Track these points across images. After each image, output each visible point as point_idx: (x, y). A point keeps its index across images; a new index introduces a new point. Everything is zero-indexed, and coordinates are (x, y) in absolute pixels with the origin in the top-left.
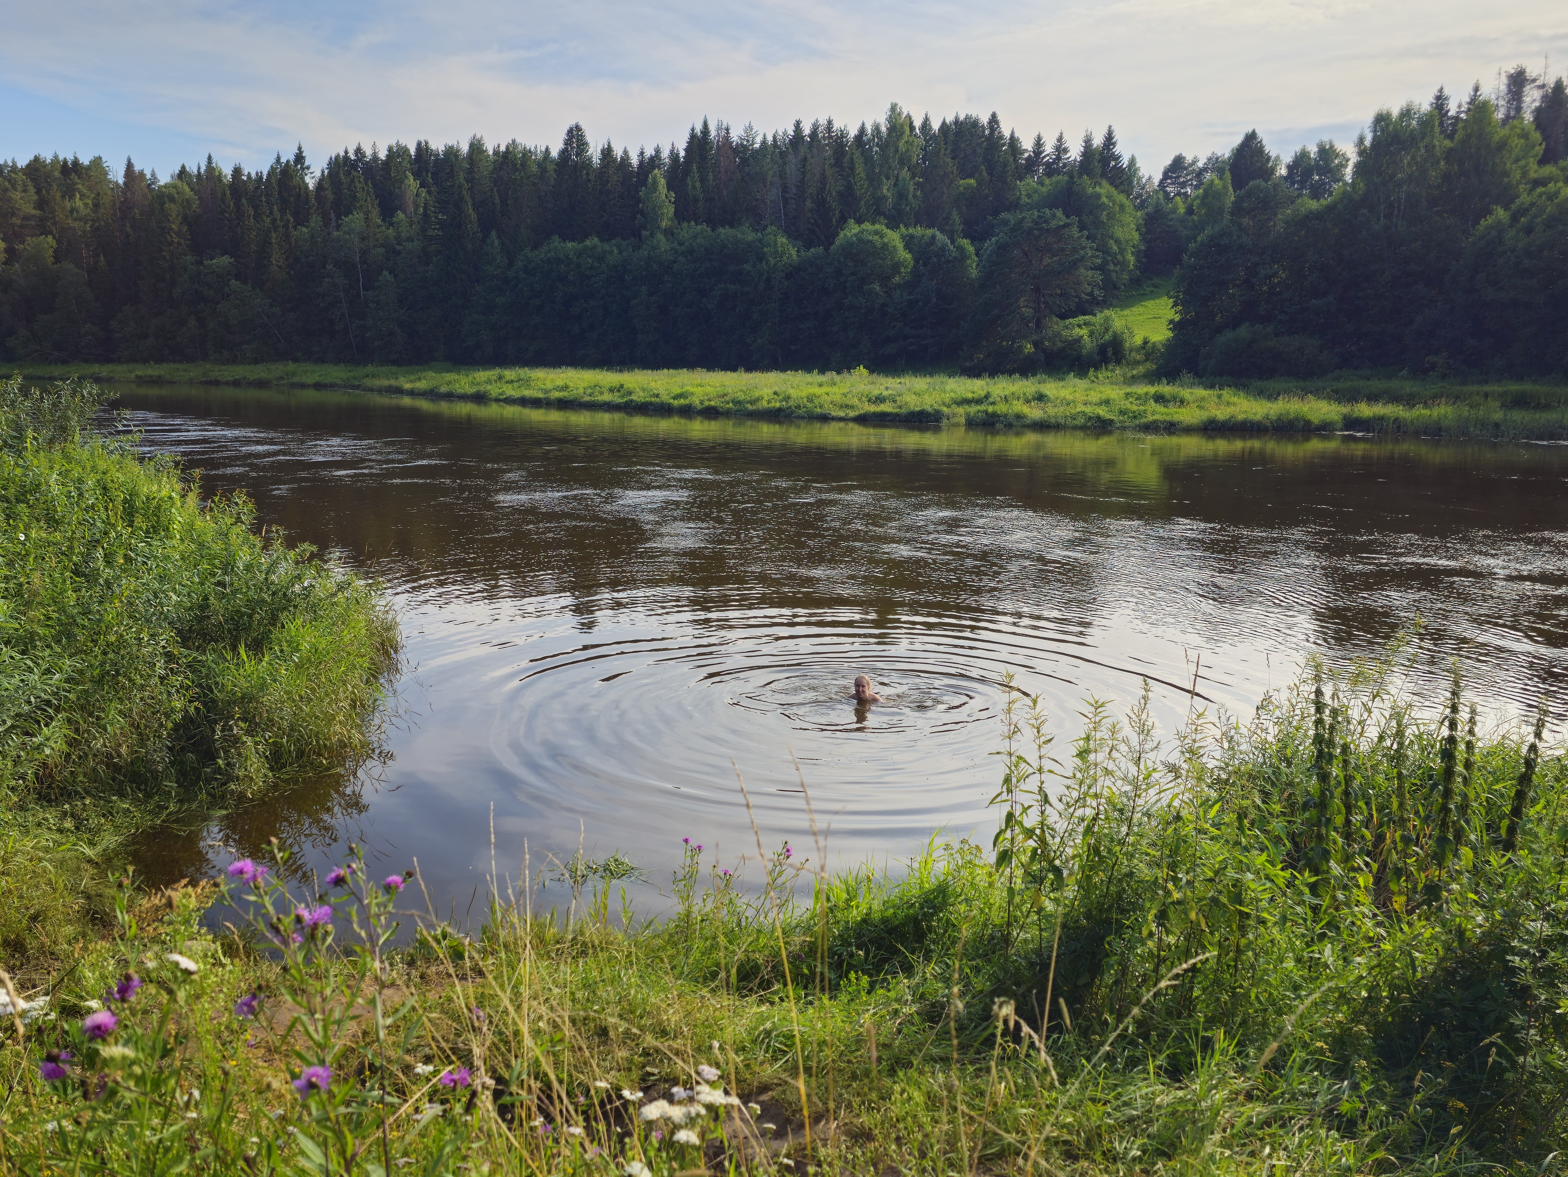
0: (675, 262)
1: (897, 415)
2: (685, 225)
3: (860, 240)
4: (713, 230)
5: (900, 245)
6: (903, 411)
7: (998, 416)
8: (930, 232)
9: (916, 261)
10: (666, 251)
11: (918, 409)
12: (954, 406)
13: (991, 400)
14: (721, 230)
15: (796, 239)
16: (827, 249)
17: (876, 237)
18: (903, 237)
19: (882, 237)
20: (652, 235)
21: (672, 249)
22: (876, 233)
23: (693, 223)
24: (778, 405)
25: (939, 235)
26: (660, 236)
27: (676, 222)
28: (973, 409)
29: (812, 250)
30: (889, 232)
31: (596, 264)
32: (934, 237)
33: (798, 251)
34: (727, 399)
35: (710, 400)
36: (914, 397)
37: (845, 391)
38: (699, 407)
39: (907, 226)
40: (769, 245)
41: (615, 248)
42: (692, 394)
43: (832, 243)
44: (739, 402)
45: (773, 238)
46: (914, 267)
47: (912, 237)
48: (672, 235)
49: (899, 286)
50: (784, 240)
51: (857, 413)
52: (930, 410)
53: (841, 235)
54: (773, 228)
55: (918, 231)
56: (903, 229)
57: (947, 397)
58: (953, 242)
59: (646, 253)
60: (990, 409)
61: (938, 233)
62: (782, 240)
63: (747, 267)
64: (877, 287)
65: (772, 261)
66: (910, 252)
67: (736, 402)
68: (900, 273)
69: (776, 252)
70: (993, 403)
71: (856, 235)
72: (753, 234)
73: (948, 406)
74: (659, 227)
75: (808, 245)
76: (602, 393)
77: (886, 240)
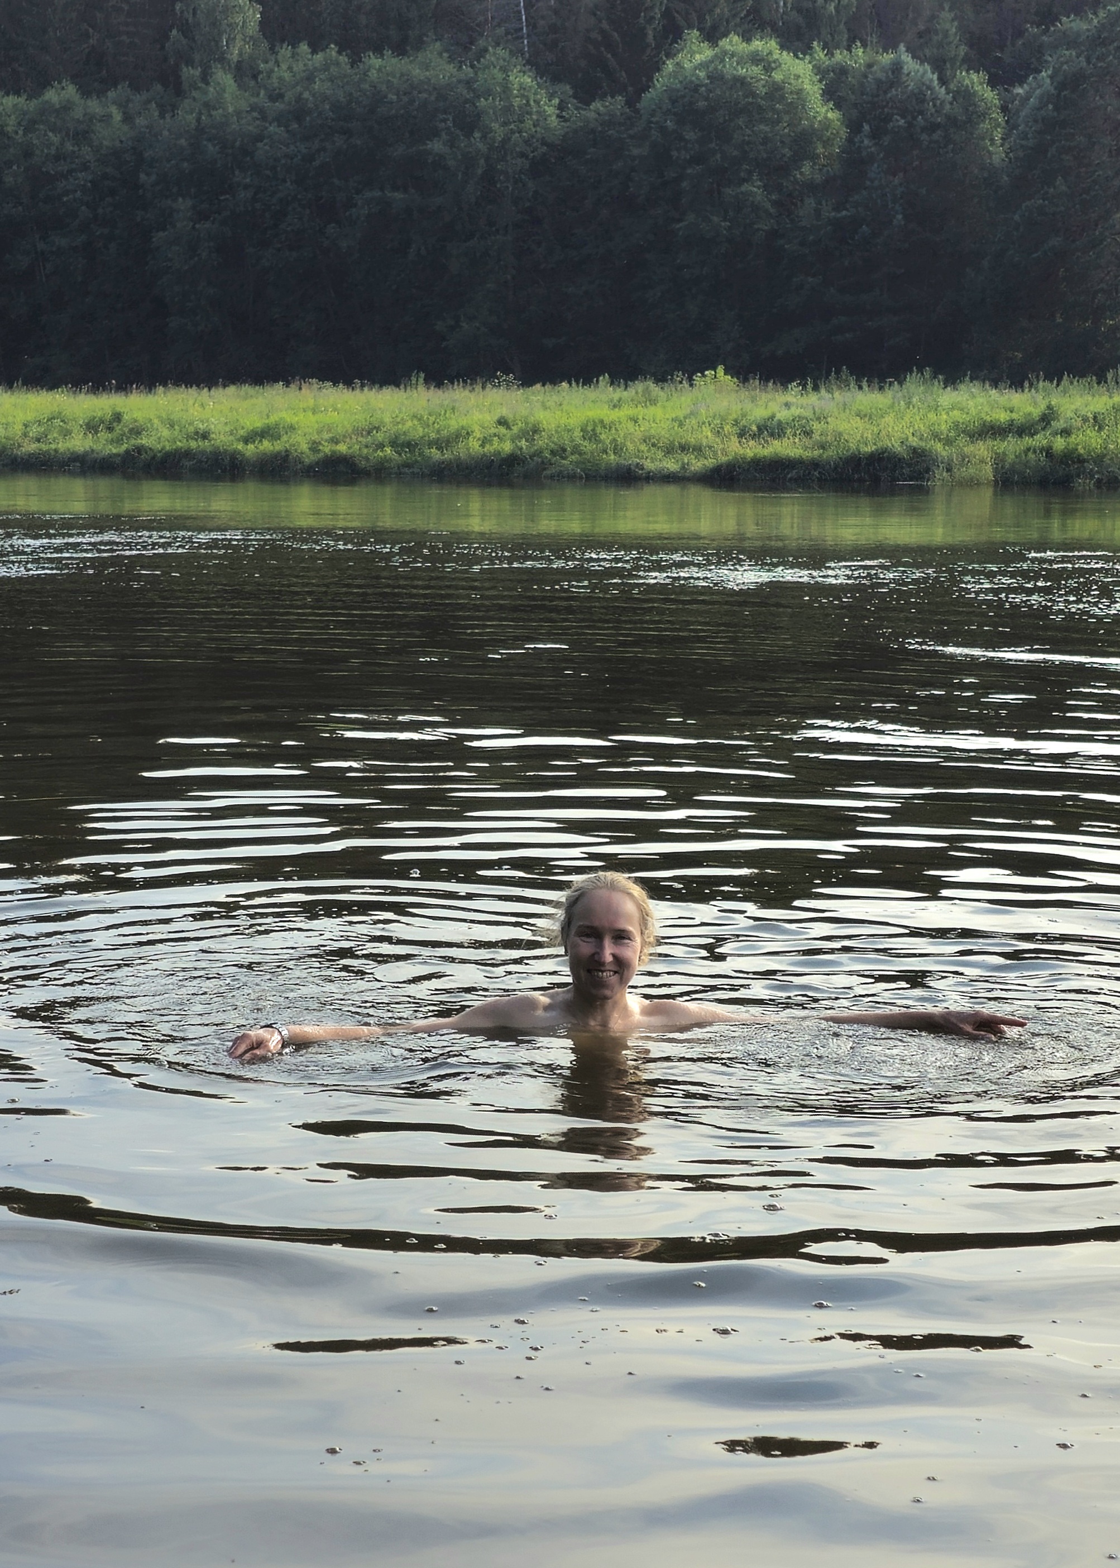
0: (259, 138)
1: (815, 464)
2: (285, 51)
3: (716, 77)
4: (353, 64)
5: (812, 88)
6: (831, 453)
7: (1081, 460)
8: (887, 58)
9: (854, 126)
10: (238, 113)
11: (869, 449)
12: (962, 441)
13: (1059, 425)
14: (374, 61)
15: (556, 79)
16: (630, 103)
17: (756, 70)
18: (820, 71)
19: (769, 67)
20: (205, 78)
21: (253, 108)
22: (756, 59)
23: (304, 48)
24: (507, 447)
25: (910, 63)
26: (224, 79)
27: (265, 45)
28: (1011, 447)
29: (597, 105)
30: (786, 58)
31: (69, 147)
32: (897, 68)
33: (561, 107)
34: (380, 436)
35: (335, 441)
36: (857, 423)
37: (680, 414)
38: (310, 458)
39: (829, 48)
40: (488, 93)
41: (114, 110)
42: (292, 428)
43: (646, 88)
44: (410, 445)
45: (500, 76)
46: (850, 140)
47: (842, 71)
48: (255, 77)
49: (811, 187)
50: (527, 80)
51: (710, 463)
52: (898, 448)
53: (670, 65)
54: (500, 52)
55: (856, 58)
56: (820, 54)
57: (943, 422)
58: (943, 81)
59: (191, 118)
60: (1060, 444)
61: (906, 58)
62: (522, 79)
63: (437, 146)
64: (754, 189)
65: (498, 131)
66: (838, 106)
67: (401, 444)
68: (814, 157)
69: (508, 109)
70: (1066, 432)
71: (703, 65)
72: (451, 68)
73: (948, 442)
74: (222, 59)
75: (586, 93)
76: (66, 433)
77: (778, 76)
